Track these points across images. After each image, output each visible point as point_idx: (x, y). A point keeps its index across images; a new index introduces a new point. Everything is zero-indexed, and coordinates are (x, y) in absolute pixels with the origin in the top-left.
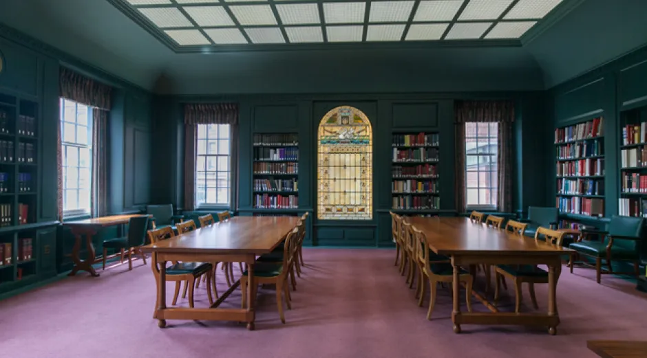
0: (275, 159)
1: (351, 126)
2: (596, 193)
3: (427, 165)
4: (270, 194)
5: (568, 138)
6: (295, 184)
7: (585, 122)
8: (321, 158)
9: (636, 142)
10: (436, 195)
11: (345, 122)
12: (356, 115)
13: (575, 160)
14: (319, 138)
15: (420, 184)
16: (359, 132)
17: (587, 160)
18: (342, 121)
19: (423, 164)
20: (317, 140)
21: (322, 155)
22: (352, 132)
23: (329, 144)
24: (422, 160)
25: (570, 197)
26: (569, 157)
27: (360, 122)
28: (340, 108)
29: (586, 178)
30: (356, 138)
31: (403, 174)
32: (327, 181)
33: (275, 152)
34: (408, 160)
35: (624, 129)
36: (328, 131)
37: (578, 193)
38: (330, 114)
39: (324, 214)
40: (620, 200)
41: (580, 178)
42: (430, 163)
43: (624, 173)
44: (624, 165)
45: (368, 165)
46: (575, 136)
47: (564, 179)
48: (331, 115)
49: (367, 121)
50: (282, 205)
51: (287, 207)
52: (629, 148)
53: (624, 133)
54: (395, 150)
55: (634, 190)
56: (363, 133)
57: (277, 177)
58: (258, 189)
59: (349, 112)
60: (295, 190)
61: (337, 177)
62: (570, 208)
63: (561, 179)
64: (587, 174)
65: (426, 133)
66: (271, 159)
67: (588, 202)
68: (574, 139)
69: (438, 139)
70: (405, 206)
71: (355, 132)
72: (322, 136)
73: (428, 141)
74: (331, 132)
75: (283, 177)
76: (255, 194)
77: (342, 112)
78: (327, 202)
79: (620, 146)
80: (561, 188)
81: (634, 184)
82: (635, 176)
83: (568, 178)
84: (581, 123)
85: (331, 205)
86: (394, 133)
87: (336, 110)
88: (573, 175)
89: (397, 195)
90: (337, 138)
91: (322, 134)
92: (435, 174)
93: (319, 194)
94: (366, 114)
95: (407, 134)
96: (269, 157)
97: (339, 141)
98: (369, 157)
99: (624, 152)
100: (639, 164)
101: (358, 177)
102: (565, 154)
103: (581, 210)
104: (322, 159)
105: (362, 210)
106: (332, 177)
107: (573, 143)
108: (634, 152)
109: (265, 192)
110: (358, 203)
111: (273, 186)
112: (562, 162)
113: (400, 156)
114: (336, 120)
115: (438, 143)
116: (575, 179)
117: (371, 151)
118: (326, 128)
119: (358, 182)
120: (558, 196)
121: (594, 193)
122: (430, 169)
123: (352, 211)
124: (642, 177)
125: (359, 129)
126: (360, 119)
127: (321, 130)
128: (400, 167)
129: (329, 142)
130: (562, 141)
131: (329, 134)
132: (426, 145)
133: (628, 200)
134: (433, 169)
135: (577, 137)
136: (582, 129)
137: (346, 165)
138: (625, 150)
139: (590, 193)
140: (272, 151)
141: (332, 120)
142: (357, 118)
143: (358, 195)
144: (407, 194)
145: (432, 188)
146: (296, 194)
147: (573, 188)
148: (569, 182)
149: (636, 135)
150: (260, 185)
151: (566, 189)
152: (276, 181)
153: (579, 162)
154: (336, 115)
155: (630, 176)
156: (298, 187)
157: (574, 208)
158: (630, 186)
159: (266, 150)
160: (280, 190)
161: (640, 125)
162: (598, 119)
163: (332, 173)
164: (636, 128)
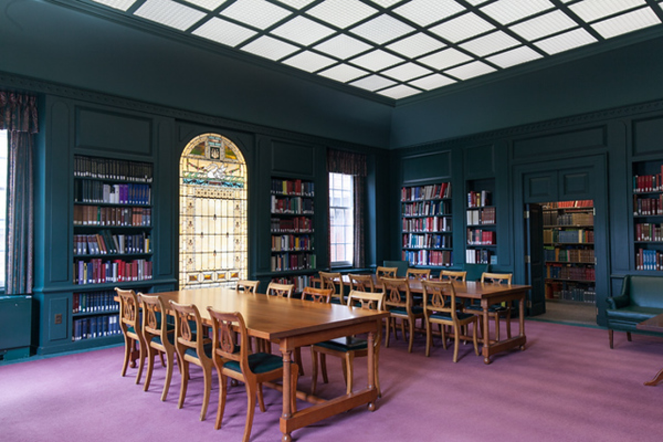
0: (112, 202)
1: (222, 161)
2: (443, 246)
3: (303, 218)
4: (105, 259)
5: (415, 197)
6: (147, 241)
7: (433, 185)
8: (183, 203)
9: (478, 205)
10: (311, 253)
11: (215, 155)
12: (229, 148)
13: (423, 217)
14: (181, 175)
15: (297, 239)
16: (232, 172)
17: (435, 218)
18: (211, 153)
19: (300, 216)
20: (178, 177)
21: (185, 198)
22: (224, 170)
23: (194, 184)
24: (300, 213)
25: (416, 251)
26: (416, 215)
27: (233, 157)
28: (208, 134)
29: (433, 234)
30: (228, 178)
31: (281, 228)
32: (191, 237)
33: (113, 190)
34: (286, 211)
35: (469, 195)
36: (192, 166)
37: (425, 246)
38: (195, 141)
39: (187, 284)
40: (467, 251)
41: (428, 233)
42: (307, 216)
43: (469, 230)
44: (469, 223)
45: (243, 216)
46: (423, 196)
47: (411, 235)
48: (197, 144)
49: (241, 158)
50: (125, 276)
51: (135, 279)
52: (472, 209)
53: (469, 197)
54: (273, 198)
55: (478, 243)
56: (236, 174)
57: (117, 231)
58: (81, 250)
59: (220, 142)
60: (146, 251)
61: (205, 232)
62: (417, 260)
63: (408, 234)
64: (435, 230)
65: (303, 181)
66: (106, 201)
67: (435, 254)
68: (421, 199)
69: (313, 189)
70: (282, 267)
71: (228, 170)
72: (184, 172)
73: (305, 190)
74: (197, 168)
75: (127, 231)
76: (77, 259)
77: (210, 141)
78: (191, 267)
79: (466, 208)
80: (408, 242)
81: (477, 238)
82: (478, 232)
83: (414, 234)
84: (429, 185)
85: (210, 271)
86: (273, 178)
87: (204, 137)
88: (421, 230)
89: (275, 254)
90: (205, 176)
91: (185, 169)
92: (311, 228)
93: (181, 256)
94: (240, 150)
95: (284, 179)
96: (101, 197)
97: (207, 181)
98: (244, 205)
99: (469, 213)
100: (480, 223)
101: (231, 231)
102: (411, 212)
103: (428, 262)
104: (185, 206)
105: (236, 275)
106: (198, 231)
107: (420, 202)
108: (476, 213)
109: (96, 257)
110: (231, 267)
111: (110, 245)
112: (408, 219)
113: (278, 207)
114: (204, 151)
115: (313, 193)
116: (423, 234)
117: (246, 198)
118: (190, 161)
119: (231, 237)
120: (404, 250)
121: (441, 246)
122: (306, 223)
123: (224, 277)
124: (484, 233)
125: (233, 167)
126: (233, 154)
127: (183, 162)
128: (278, 220)
129: (194, 181)
130: (409, 199)
131: (194, 170)
132: (302, 194)
133: (474, 251)
134: (309, 223)
135: (425, 197)
136: (430, 190)
137: (217, 215)
138: (470, 212)
139: (438, 247)
140: (106, 188)
141: (199, 150)
142: (230, 153)
143: (231, 255)
144: (284, 252)
145: (307, 245)
146: (146, 257)
147: (421, 243)
148: (416, 237)
149: (478, 200)
150: (84, 244)
151: (414, 242)
152: (114, 237)
153: (428, 219)
154: (203, 143)
155: (474, 232)
156: (150, 247)
157: (422, 260)
158: (474, 240)
159: (97, 186)
160: (122, 252)
161: (480, 193)
162: (446, 184)
163: (200, 225)
164: (478, 195)
